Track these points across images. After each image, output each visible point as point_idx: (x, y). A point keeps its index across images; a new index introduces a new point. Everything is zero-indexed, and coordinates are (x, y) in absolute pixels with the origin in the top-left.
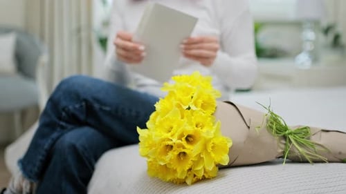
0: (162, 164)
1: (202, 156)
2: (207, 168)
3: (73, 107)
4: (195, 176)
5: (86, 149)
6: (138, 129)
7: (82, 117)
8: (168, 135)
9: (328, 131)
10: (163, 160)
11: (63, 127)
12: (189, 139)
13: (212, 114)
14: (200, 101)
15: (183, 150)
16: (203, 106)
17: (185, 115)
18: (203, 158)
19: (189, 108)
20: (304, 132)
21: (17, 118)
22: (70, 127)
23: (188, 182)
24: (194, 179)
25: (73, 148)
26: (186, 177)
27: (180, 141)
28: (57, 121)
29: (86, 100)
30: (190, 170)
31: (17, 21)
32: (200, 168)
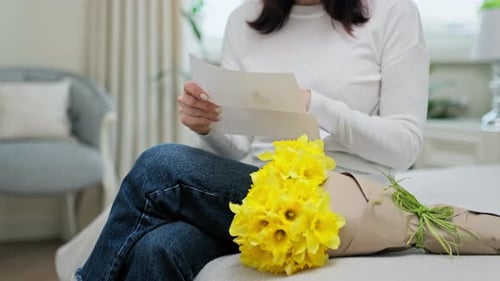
0: (255, 244)
1: (304, 235)
2: (310, 251)
3: (162, 192)
4: (296, 263)
5: (179, 256)
6: (231, 204)
7: (175, 207)
8: (262, 208)
9: (478, 213)
10: (255, 240)
11: (145, 223)
12: (290, 215)
13: (321, 185)
14: (303, 169)
15: (280, 227)
16: (307, 175)
17: (285, 184)
18: (305, 238)
19: (290, 178)
20: (446, 213)
21: (70, 201)
22: (156, 221)
23: (288, 270)
24: (295, 268)
25: (161, 253)
26: (285, 265)
27: (276, 215)
28: (138, 213)
29: (179, 182)
30: (289, 255)
31: (73, 64)
32: (301, 251)
